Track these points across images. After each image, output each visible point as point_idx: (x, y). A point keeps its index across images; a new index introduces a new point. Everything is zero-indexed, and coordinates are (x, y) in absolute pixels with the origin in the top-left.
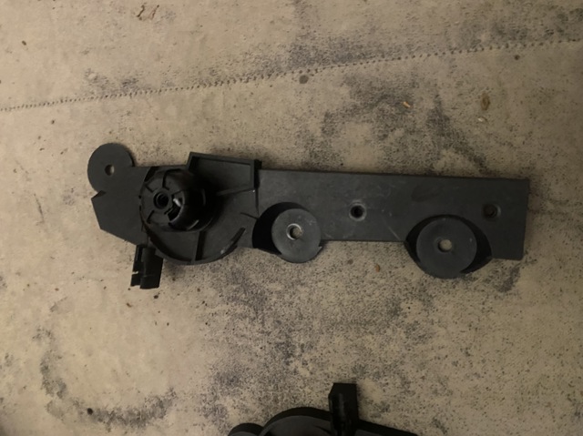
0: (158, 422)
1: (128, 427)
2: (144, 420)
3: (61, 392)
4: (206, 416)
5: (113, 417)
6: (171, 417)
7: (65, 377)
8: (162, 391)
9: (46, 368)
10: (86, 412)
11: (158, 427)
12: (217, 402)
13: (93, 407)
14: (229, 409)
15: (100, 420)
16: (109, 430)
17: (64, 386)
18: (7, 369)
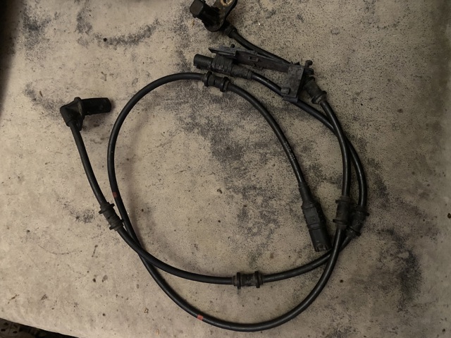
0: (147, 40)
1: (128, 45)
2: (138, 40)
3: (88, 31)
4: (175, 32)
5: (119, 41)
6: (155, 35)
7: (91, 22)
8: (150, 22)
9: (81, 18)
10: (102, 41)
11: (146, 43)
12: (183, 23)
13: (107, 37)
14: (189, 26)
15: (111, 44)
16: (116, 49)
17: (90, 28)
18: (55, 22)
